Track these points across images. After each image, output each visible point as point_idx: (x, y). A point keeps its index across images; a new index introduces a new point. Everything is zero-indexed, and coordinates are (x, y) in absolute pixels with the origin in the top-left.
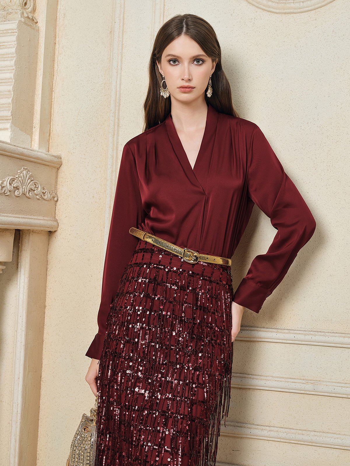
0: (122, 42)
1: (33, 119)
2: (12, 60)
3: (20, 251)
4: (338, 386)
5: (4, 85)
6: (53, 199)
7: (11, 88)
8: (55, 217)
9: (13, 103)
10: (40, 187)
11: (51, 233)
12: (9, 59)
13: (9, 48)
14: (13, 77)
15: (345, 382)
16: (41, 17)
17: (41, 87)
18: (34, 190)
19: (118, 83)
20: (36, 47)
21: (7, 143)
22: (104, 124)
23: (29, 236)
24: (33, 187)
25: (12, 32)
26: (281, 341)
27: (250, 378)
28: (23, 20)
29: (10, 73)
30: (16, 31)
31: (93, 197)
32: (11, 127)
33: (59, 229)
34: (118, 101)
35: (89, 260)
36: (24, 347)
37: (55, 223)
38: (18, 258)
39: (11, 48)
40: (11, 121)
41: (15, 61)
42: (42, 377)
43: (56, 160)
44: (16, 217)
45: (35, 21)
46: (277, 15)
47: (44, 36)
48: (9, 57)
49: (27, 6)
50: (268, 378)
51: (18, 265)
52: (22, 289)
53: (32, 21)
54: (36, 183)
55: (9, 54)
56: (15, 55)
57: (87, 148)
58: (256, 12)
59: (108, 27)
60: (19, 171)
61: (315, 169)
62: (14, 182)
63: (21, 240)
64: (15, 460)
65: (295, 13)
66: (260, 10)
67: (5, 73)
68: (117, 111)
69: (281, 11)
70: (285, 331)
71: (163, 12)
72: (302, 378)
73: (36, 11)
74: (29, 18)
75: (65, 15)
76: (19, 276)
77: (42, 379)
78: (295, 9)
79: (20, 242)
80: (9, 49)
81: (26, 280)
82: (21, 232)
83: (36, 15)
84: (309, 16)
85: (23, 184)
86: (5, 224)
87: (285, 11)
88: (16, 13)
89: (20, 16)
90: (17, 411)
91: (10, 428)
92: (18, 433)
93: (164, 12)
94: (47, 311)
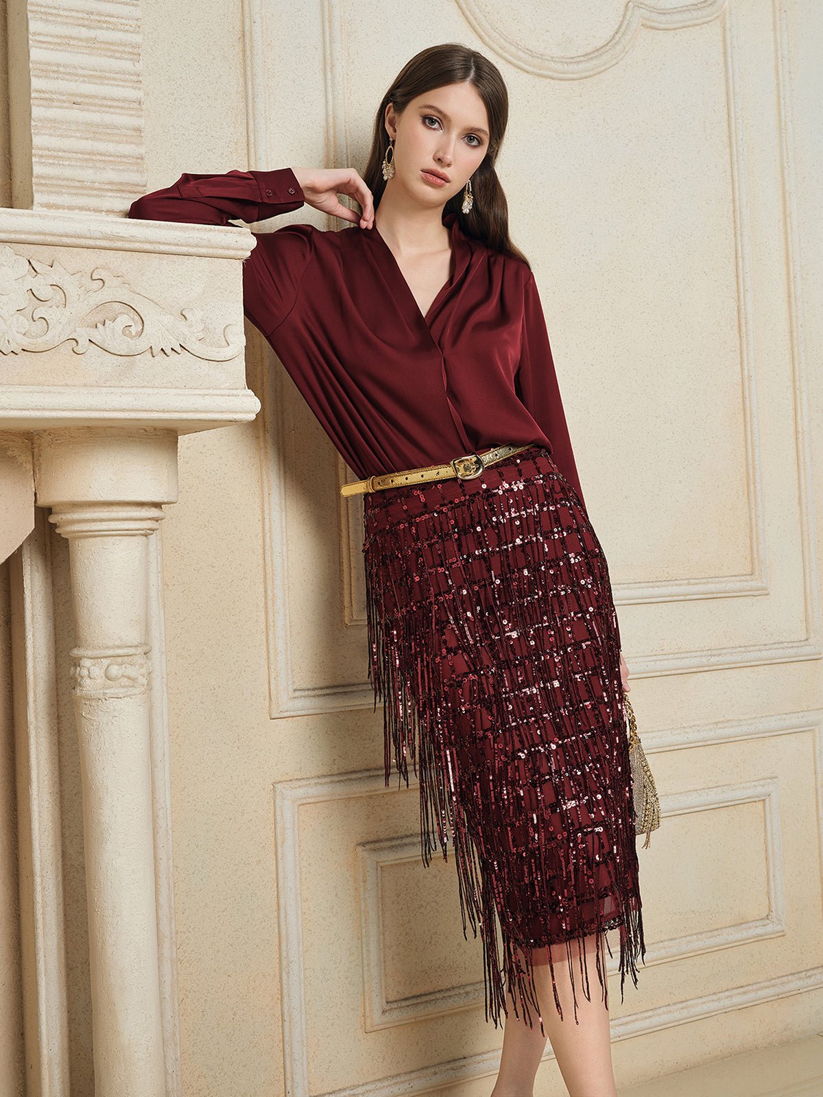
46: (525, 74)
55: (125, 45)
65: (554, 79)
78: (556, 71)
87: (541, 72)
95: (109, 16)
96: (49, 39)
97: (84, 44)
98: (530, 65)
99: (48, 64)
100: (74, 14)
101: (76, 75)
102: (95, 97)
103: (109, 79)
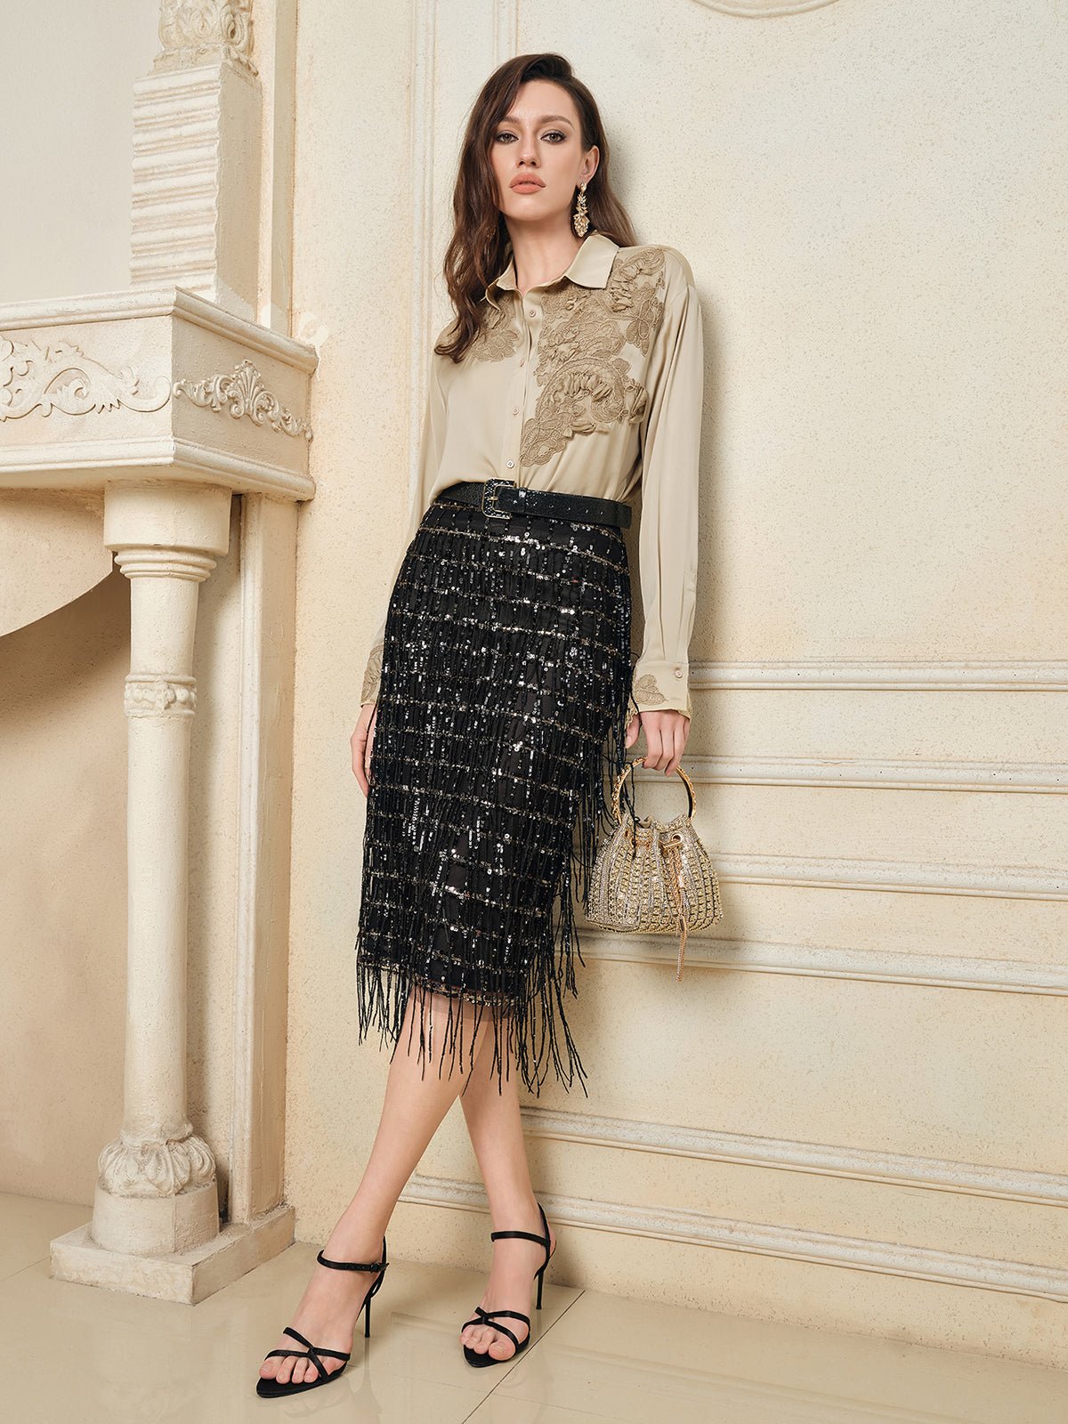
0: (433, 106)
1: (257, 274)
2: (213, 145)
3: (242, 538)
4: (888, 767)
5: (198, 199)
6: (302, 434)
7: (212, 202)
8: (308, 473)
9: (218, 234)
10: (277, 405)
11: (301, 504)
12: (206, 144)
13: (204, 121)
14: (215, 180)
15: (903, 758)
16: (265, 61)
17: (271, 206)
18: (267, 411)
19: (427, 190)
20: (258, 124)
21: (212, 305)
22: (400, 277)
23: (260, 504)
24: (265, 404)
25: (209, 89)
26: (771, 685)
27: (710, 762)
28: (230, 63)
29: (209, 171)
30: (219, 84)
31: (384, 426)
32: (217, 282)
33: (316, 496)
34: (427, 227)
35: (379, 553)
36: (258, 724)
37: (309, 484)
38: (239, 551)
39: (209, 120)
40: (215, 270)
41: (219, 147)
42: (294, 790)
43: (306, 354)
44: (235, 458)
45: (253, 69)
46: (751, 20)
47: (273, 100)
48: (206, 140)
49: (236, 39)
50: (746, 760)
51: (239, 565)
52: (249, 611)
53: (246, 69)
54: (271, 396)
55: (205, 134)
56: (217, 135)
57: (367, 329)
58: (710, 18)
59: (403, 77)
60: (237, 367)
61: (842, 329)
62: (228, 387)
63: (243, 513)
64: (248, 948)
65: (790, 14)
66: (719, 14)
67: (199, 172)
68: (427, 249)
69: (760, 12)
70: (778, 664)
71: (514, 36)
72: (815, 755)
73: (255, 50)
74: (241, 63)
75: (312, 58)
76: (243, 585)
77: (294, 795)
79: (243, 518)
80: (206, 123)
81: (258, 594)
82: (243, 499)
83: (254, 58)
84: (821, 19)
85: (245, 393)
86: (215, 468)
87: (769, 11)
88: (215, 50)
89: (223, 56)
90: (250, 850)
91: (237, 884)
92: (252, 893)
93: (517, 36)
94: (299, 660)
95: (193, 110)
96: (148, 146)
97: (174, 143)
98: (751, 8)
99: (146, 169)
100: (167, 118)
101: (168, 172)
102: (179, 188)
103: (193, 168)
